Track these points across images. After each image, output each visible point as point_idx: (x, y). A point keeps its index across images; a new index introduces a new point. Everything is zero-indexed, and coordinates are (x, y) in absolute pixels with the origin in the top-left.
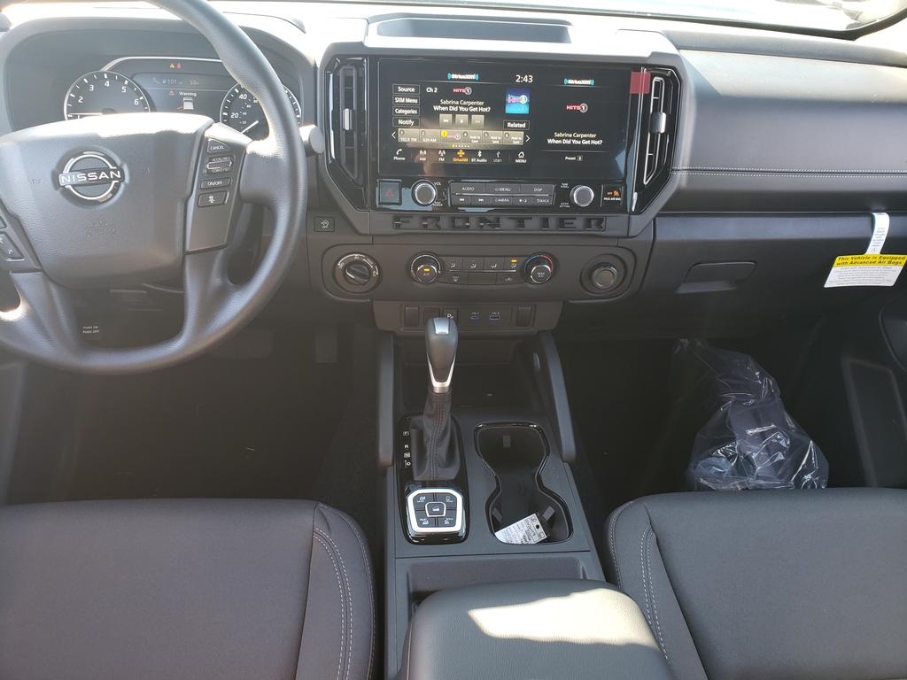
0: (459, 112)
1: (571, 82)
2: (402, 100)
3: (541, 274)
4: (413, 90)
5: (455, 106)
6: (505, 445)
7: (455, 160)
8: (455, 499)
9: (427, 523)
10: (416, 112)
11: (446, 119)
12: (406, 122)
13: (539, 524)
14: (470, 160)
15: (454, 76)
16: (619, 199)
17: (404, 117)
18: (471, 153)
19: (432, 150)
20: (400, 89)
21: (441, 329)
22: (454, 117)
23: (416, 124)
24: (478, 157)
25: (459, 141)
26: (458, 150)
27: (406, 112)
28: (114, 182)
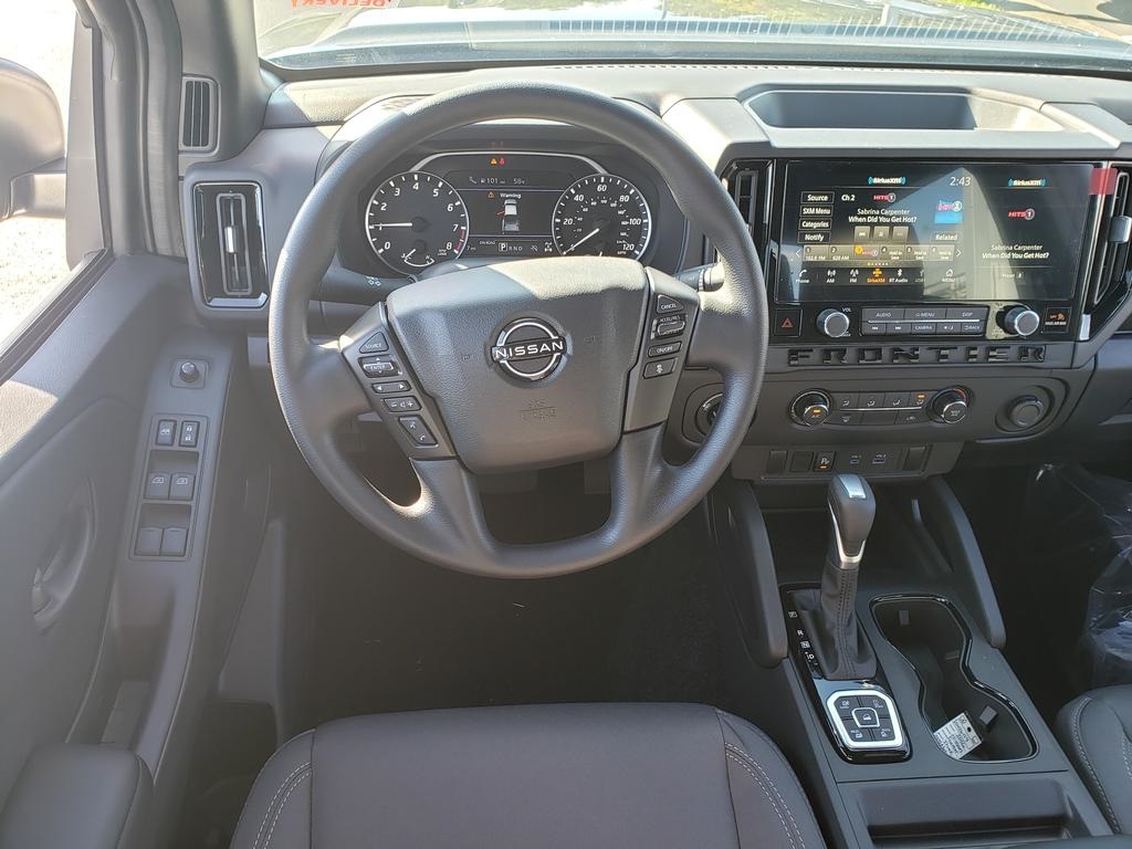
0: (879, 224)
1: (1016, 183)
2: (811, 211)
3: (955, 413)
4: (826, 198)
5: (875, 216)
6: (902, 623)
7: (869, 281)
8: (882, 702)
9: (861, 736)
10: (827, 225)
11: (862, 232)
12: (814, 237)
13: (970, 726)
14: (887, 280)
15: (876, 181)
16: (1064, 323)
17: (813, 232)
18: (889, 271)
19: (843, 271)
20: (811, 198)
21: (855, 490)
22: (872, 230)
23: (826, 241)
24: (897, 277)
25: (876, 258)
26: (874, 269)
27: (815, 225)
28: (555, 355)
